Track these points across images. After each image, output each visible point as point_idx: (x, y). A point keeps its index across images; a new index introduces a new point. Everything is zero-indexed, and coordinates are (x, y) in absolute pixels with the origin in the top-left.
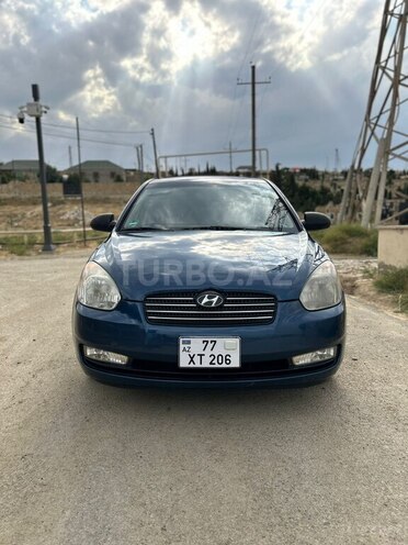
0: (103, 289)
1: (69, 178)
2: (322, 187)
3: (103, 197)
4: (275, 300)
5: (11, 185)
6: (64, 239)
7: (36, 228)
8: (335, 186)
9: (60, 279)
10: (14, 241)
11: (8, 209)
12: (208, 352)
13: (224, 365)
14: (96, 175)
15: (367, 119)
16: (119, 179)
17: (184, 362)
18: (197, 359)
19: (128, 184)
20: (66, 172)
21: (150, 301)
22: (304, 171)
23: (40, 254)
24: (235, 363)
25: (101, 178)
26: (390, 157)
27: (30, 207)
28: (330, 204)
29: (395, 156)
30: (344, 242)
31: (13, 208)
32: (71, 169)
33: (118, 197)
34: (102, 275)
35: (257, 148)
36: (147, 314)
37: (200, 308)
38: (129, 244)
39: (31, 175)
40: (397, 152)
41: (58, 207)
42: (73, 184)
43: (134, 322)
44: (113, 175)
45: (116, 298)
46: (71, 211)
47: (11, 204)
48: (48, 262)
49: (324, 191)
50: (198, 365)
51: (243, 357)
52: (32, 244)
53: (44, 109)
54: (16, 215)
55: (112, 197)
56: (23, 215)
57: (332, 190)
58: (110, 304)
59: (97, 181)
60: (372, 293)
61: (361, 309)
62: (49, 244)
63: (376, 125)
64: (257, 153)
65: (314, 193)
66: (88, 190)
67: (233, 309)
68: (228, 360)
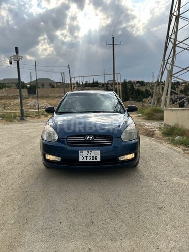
0: (52, 135)
1: (30, 87)
2: (146, 90)
3: (46, 95)
4: (112, 138)
5: (4, 90)
6: (29, 114)
7: (16, 110)
8: (152, 89)
9: (30, 132)
10: (7, 116)
11: (3, 101)
12: (89, 156)
13: (95, 160)
14: (43, 85)
15: (163, 60)
16: (53, 87)
17: (81, 159)
18: (85, 158)
19: (57, 89)
20: (29, 84)
21: (69, 138)
22: (138, 82)
23: (19, 121)
24: (99, 159)
25: (45, 87)
26: (173, 78)
27: (13, 100)
28: (150, 97)
29: (175, 77)
30: (153, 115)
31: (5, 100)
32: (31, 82)
33: (53, 95)
34: (51, 129)
35: (115, 73)
36: (68, 143)
37: (86, 140)
38: (60, 118)
39: (13, 85)
40: (175, 76)
41: (26, 100)
42: (33, 89)
43: (63, 146)
44: (50, 85)
45: (57, 138)
46: (31, 102)
47: (4, 99)
48: (23, 125)
49: (147, 91)
50: (85, 160)
51: (101, 157)
52: (15, 117)
53: (21, 58)
54: (6, 104)
55: (50, 95)
56: (10, 104)
57: (151, 90)
58: (54, 140)
59: (43, 88)
60: (161, 136)
61: (154, 142)
62: (23, 117)
63: (167, 63)
64: (115, 75)
65: (143, 92)
66: (40, 92)
67: (98, 141)
68: (96, 158)
